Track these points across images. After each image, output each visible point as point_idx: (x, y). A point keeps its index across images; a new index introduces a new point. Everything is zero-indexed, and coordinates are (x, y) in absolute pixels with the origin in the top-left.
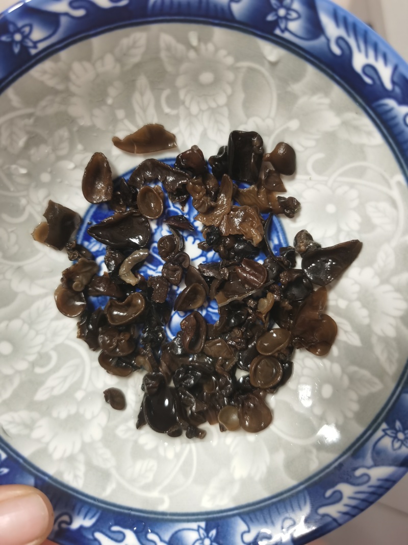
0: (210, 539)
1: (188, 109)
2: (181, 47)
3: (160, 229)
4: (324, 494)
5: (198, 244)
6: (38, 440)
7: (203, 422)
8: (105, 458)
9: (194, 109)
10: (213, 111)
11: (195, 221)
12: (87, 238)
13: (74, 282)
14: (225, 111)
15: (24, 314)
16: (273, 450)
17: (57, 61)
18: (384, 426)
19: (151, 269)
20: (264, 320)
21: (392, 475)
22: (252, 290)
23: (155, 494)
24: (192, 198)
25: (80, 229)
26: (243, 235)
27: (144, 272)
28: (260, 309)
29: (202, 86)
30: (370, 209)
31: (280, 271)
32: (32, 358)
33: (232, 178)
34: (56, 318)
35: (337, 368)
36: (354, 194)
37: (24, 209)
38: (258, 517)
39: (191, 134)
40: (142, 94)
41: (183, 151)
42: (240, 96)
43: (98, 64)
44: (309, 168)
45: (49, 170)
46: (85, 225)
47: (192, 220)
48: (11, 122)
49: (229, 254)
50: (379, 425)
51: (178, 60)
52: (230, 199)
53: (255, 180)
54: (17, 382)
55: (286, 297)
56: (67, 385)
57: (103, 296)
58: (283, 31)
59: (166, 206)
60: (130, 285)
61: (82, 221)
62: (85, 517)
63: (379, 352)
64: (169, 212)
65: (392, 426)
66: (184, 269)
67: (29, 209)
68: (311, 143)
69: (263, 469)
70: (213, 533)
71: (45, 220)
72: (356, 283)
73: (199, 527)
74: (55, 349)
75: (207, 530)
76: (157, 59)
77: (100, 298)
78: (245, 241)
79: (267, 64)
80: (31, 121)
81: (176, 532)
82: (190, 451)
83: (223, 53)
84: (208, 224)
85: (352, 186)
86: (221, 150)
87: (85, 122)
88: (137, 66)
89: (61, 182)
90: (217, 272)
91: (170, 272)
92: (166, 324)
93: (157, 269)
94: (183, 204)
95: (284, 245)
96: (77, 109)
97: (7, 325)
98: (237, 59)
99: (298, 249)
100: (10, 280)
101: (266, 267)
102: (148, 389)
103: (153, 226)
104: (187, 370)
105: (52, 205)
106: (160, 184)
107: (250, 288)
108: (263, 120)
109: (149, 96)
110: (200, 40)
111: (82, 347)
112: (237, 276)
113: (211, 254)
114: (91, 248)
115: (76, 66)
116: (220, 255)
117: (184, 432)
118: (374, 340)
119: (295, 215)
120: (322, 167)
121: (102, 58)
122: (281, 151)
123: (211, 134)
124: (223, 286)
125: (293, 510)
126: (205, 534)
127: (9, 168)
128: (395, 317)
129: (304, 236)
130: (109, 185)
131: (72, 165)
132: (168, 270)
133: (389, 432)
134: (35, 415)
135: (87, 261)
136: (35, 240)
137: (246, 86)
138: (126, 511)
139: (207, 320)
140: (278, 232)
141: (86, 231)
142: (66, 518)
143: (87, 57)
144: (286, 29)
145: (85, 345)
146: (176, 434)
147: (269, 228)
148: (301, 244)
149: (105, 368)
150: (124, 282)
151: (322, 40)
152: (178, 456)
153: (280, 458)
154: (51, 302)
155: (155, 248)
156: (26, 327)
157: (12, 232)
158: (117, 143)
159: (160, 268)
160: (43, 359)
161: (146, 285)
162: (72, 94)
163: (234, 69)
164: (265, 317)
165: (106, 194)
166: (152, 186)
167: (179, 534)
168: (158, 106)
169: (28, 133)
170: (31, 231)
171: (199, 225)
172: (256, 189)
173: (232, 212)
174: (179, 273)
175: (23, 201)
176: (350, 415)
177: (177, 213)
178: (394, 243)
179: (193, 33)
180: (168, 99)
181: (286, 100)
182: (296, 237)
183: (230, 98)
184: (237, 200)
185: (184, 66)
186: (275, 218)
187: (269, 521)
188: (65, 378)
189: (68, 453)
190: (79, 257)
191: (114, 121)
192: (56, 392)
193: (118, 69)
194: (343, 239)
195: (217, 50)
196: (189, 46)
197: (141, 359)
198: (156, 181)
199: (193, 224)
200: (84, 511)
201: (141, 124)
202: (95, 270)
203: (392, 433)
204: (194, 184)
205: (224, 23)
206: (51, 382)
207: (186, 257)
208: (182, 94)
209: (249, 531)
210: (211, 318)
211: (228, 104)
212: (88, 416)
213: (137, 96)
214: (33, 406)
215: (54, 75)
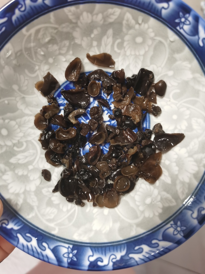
0: (73, 254)
1: (125, 52)
2: (133, 22)
3: (94, 103)
4: (134, 248)
5: (109, 115)
6: (5, 181)
7: (85, 199)
8: (33, 200)
9: (128, 53)
10: (136, 57)
11: (111, 104)
12: (59, 96)
13: (46, 113)
14: (142, 58)
15: (18, 120)
16: (115, 221)
17: (77, 8)
18: (172, 222)
19: (83, 120)
20: (129, 158)
21: (170, 247)
22: (128, 143)
23: (52, 225)
24: (113, 93)
25: (57, 90)
26: (131, 117)
27: (79, 120)
28: (129, 153)
29: (135, 43)
30: (193, 121)
31: (143, 139)
32: (15, 142)
33: (134, 90)
34: (32, 128)
35: (156, 192)
36: (188, 112)
37: (36, 71)
38: (99, 251)
39: (122, 64)
40: (108, 38)
41: (116, 70)
42: (151, 53)
43: (95, 17)
44: (171, 96)
45: (54, 57)
46: (60, 90)
47: (110, 103)
48: (46, 28)
49: (122, 124)
50: (170, 221)
51: (130, 27)
52: (130, 99)
53: (144, 94)
54: (4, 149)
55: (142, 152)
56: (26, 161)
57: (56, 125)
58: (180, 28)
59: (100, 93)
60: (72, 123)
61: (60, 87)
62: (15, 225)
63: (179, 188)
64: (101, 96)
65: (176, 224)
66: (99, 124)
67: (38, 72)
68: (175, 84)
69: (108, 228)
70: (75, 252)
71: (43, 80)
72: (177, 154)
73: (69, 247)
74: (27, 142)
75: (73, 250)
76: (121, 24)
77: (55, 126)
78: (131, 120)
79: (168, 41)
80: (56, 31)
81: (57, 246)
82: (75, 211)
83: (151, 30)
84: (117, 107)
85: (188, 108)
86: (133, 76)
87: (78, 41)
88: (111, 24)
89: (57, 65)
90: (114, 130)
91: (92, 124)
92: (82, 147)
93: (86, 121)
94: (108, 95)
95: (148, 128)
96: (77, 34)
97: (9, 122)
98: (156, 35)
99: (154, 131)
100: (18, 102)
101: (137, 135)
102: (64, 175)
103: (92, 100)
104: (85, 171)
105: (49, 74)
106: (101, 82)
107: (127, 142)
108: (157, 67)
109: (110, 40)
110: (143, 21)
111: (39, 146)
112: (123, 134)
113: (113, 122)
114: (59, 101)
115: (85, 14)
116: (117, 123)
117: (75, 201)
118: (178, 182)
119: (158, 115)
120: (177, 97)
121: (97, 14)
122: (160, 84)
123: (131, 67)
124: (115, 137)
125: (117, 251)
126: (71, 251)
127: (37, 49)
128: (190, 173)
129: (159, 126)
130: (78, 74)
131: (64, 60)
132: (92, 122)
133: (173, 226)
134: (7, 168)
135: (56, 106)
136: (35, 87)
137: (155, 49)
138: (36, 229)
139: (102, 151)
140: (147, 122)
141: (60, 92)
142: (6, 222)
143: (91, 12)
144: (182, 28)
145: (41, 145)
146: (70, 200)
147: (144, 118)
148: (157, 129)
149: (47, 159)
150: (70, 121)
151: (196, 37)
152: (68, 211)
153: (117, 225)
154: (33, 119)
155: (88, 110)
156: (17, 126)
157: (27, 79)
158: (88, 57)
159: (88, 121)
160: (19, 144)
161: (79, 126)
162: (78, 26)
163: (153, 39)
164: (130, 157)
165: (75, 78)
166: (97, 82)
167: (59, 247)
168: (113, 46)
169: (52, 36)
170: (35, 83)
171: (112, 106)
172: (144, 98)
173: (129, 105)
174: (96, 125)
175: (37, 68)
176: (157, 214)
177: (104, 98)
178: (200, 139)
179: (141, 16)
180: (118, 44)
181: (172, 60)
182: (155, 126)
183: (146, 52)
184: (133, 100)
185: (131, 31)
186: (148, 114)
187: (104, 253)
188: (26, 157)
189: (17, 192)
190: (53, 102)
191: (90, 46)
192: (20, 162)
193: (102, 22)
194: (176, 132)
195: (149, 28)
196: (137, 23)
197: (65, 160)
198: (99, 80)
199: (110, 105)
200: (15, 222)
201: (102, 52)
202: (58, 111)
203: (175, 227)
204: (117, 86)
205: (156, 16)
206: (19, 156)
207: (102, 118)
208: (125, 44)
209: (93, 256)
210: (104, 152)
211: (144, 55)
212: (31, 178)
213: (105, 38)
214: (8, 164)
215: (74, 14)
